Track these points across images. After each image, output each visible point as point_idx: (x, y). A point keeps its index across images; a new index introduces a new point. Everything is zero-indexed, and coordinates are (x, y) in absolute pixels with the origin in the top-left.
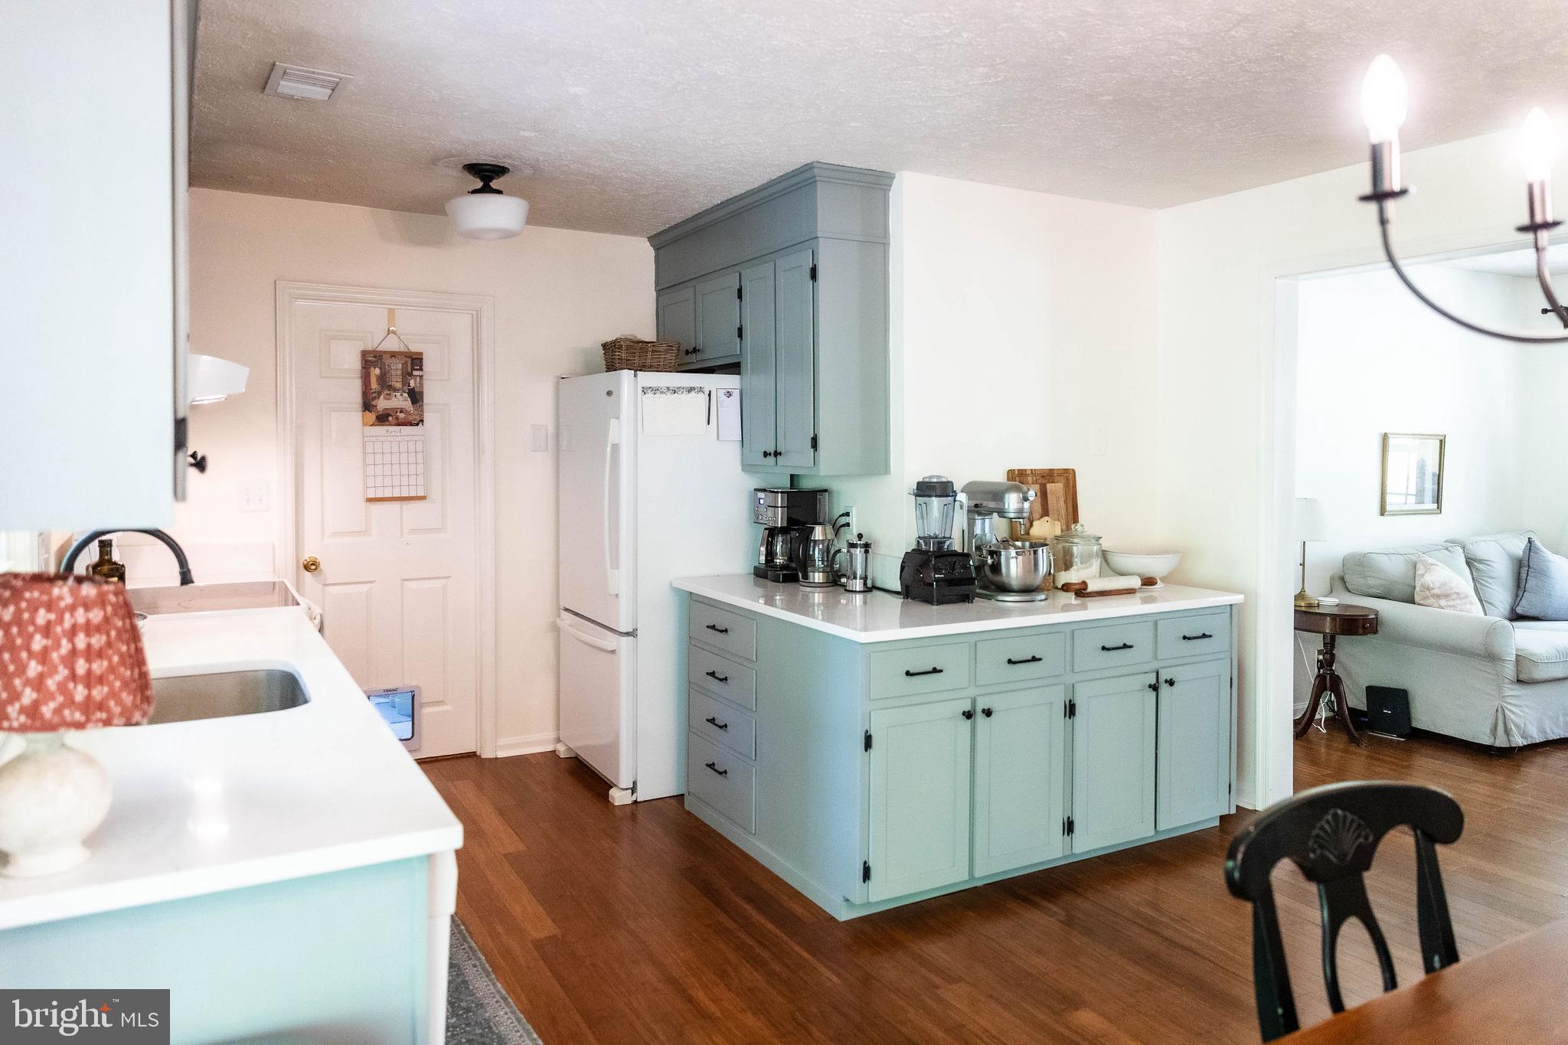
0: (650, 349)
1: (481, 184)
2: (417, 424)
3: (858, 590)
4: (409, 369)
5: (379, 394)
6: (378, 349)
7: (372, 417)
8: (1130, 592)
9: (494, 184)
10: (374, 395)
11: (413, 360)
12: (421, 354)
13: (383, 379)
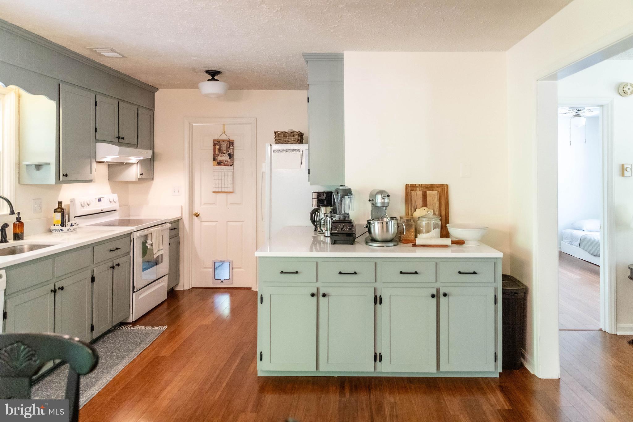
0: (287, 135)
1: (212, 77)
2: (231, 166)
3: (328, 236)
4: (229, 146)
5: (218, 155)
6: (219, 139)
7: (216, 163)
8: (446, 246)
9: (216, 78)
10: (217, 155)
11: (230, 142)
12: (233, 140)
13: (220, 149)
